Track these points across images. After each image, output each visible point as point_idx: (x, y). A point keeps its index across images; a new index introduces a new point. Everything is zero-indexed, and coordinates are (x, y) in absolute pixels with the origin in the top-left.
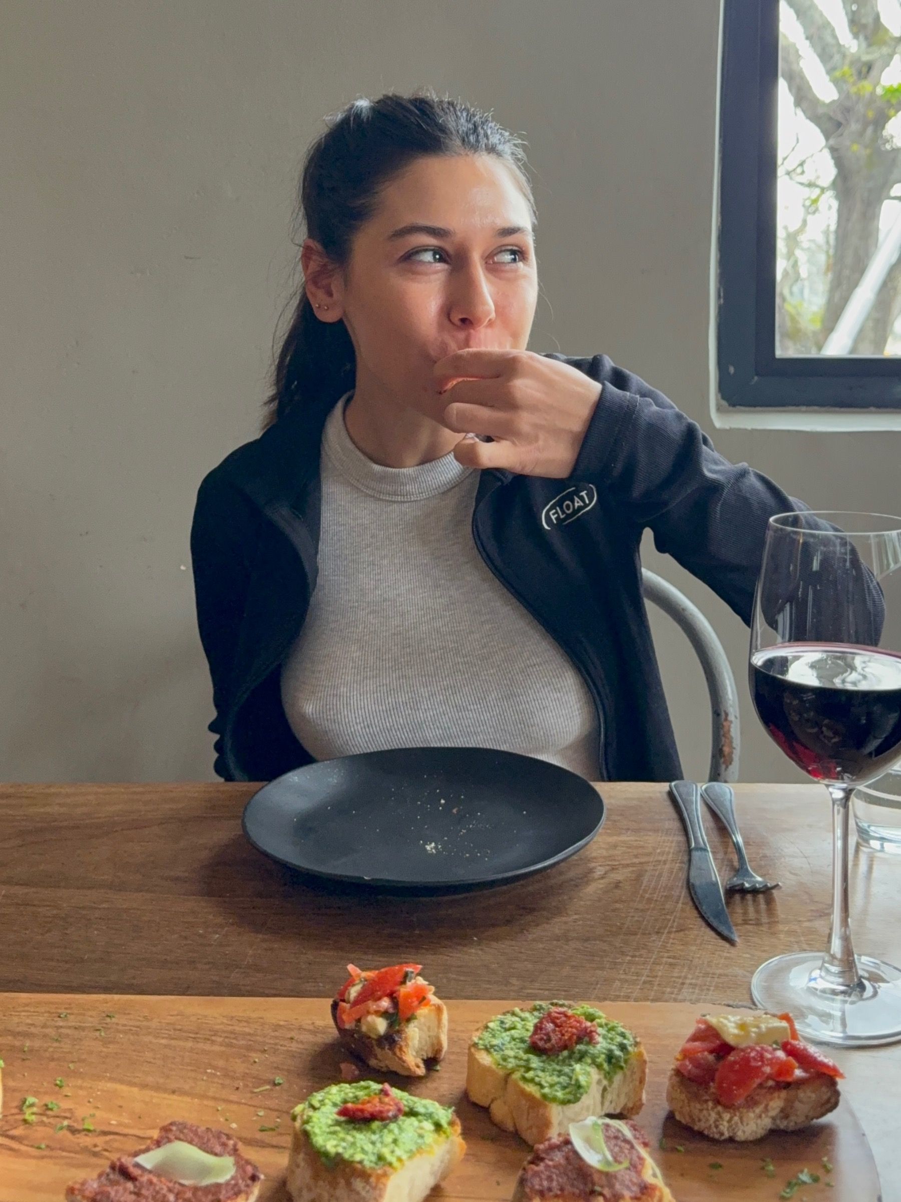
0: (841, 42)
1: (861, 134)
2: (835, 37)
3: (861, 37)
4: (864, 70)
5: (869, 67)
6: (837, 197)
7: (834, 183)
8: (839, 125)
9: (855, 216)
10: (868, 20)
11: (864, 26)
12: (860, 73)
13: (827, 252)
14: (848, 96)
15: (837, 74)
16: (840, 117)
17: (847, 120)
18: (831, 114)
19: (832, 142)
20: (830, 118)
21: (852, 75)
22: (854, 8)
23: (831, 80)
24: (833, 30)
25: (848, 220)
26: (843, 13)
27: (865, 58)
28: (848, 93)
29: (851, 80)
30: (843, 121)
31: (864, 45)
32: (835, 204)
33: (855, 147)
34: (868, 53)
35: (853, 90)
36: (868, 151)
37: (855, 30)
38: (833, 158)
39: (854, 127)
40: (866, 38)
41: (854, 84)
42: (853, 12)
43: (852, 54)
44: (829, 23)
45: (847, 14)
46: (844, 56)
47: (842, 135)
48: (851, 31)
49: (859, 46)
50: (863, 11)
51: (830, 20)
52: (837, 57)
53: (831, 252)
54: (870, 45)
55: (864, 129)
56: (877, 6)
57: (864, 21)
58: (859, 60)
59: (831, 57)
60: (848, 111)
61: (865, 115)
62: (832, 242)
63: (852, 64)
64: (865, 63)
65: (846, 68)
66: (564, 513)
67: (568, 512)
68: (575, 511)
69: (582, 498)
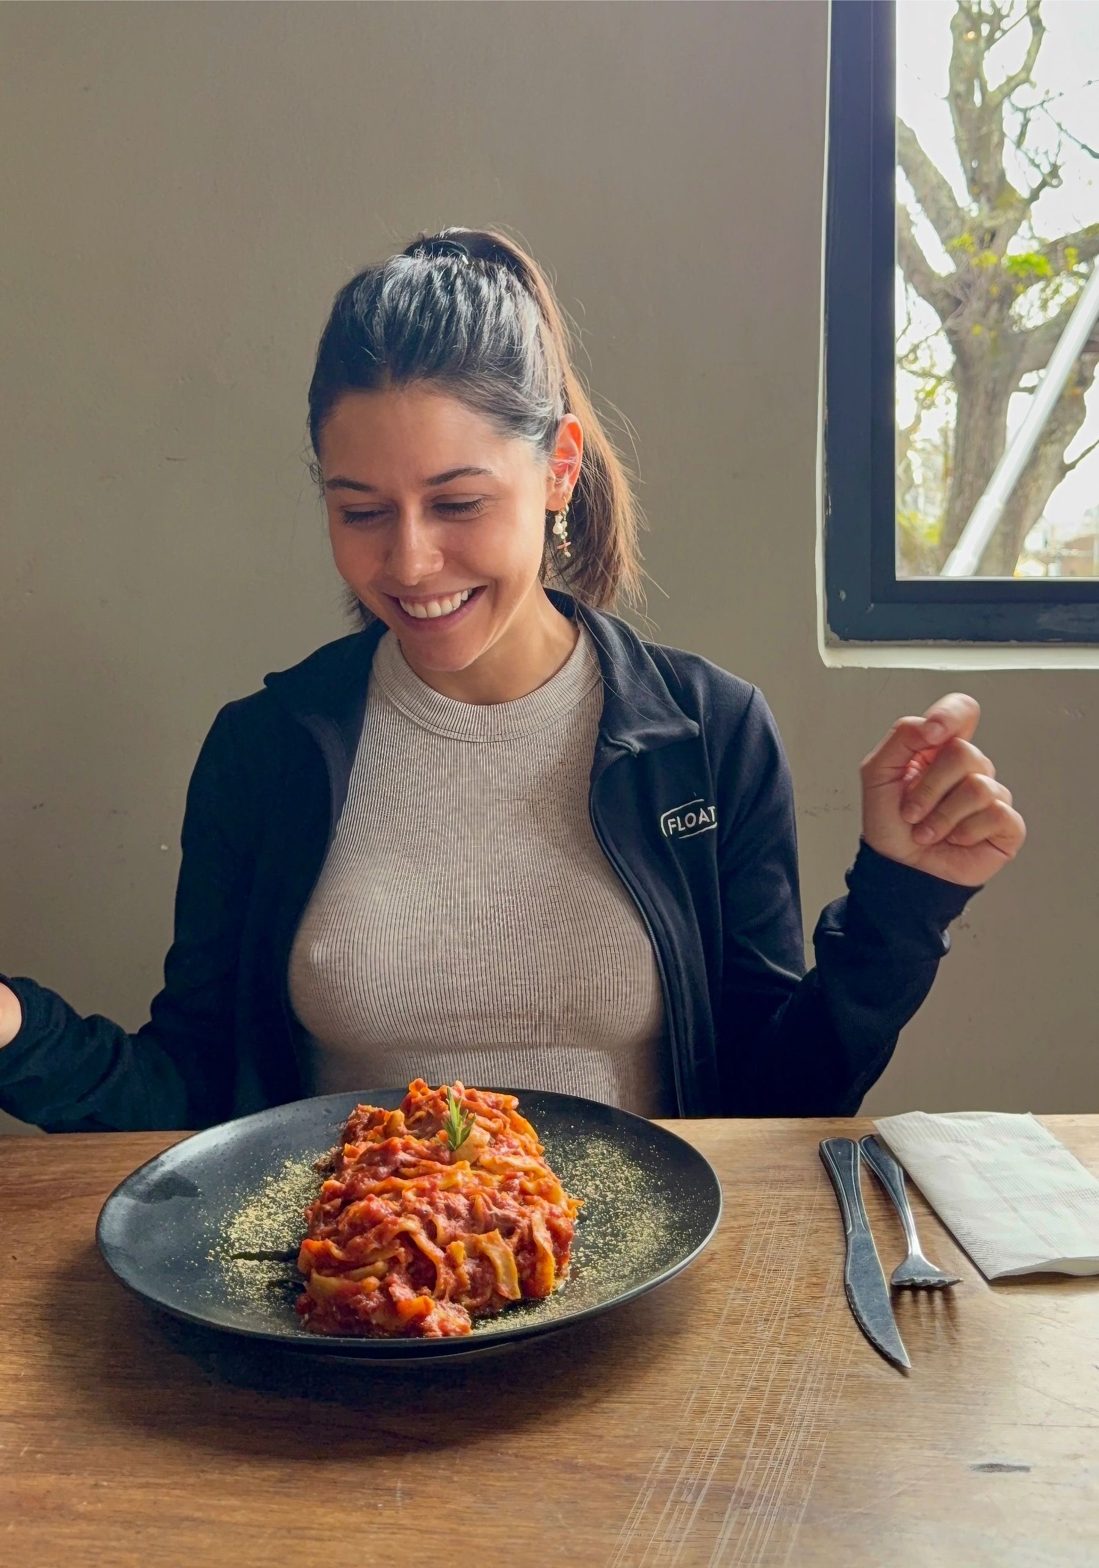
0: (960, 204)
1: (984, 314)
2: (952, 199)
3: (983, 199)
4: (987, 237)
5: (994, 234)
6: (955, 389)
7: (953, 372)
8: (958, 302)
9: (978, 411)
10: (990, 179)
11: (986, 187)
12: (982, 241)
13: (946, 456)
14: (968, 270)
15: (956, 242)
16: (959, 295)
17: (967, 297)
18: (949, 290)
19: (950, 323)
20: (948, 295)
21: (973, 244)
22: (974, 164)
23: (947, 251)
24: (950, 190)
25: (970, 416)
26: (961, 171)
27: (988, 224)
28: (968, 265)
29: (972, 249)
30: (963, 299)
31: (986, 208)
32: (954, 397)
33: (977, 330)
34: (992, 218)
35: (974, 261)
36: (993, 334)
37: (976, 190)
38: (950, 342)
39: (976, 305)
40: (989, 200)
41: (975, 254)
42: (974, 170)
43: (973, 218)
44: (945, 182)
45: (965, 172)
46: (963, 221)
47: (961, 314)
48: (970, 191)
49: (980, 209)
50: (985, 168)
51: (945, 178)
52: (955, 223)
53: (951, 452)
54: (993, 208)
55: (988, 308)
56: (1001, 162)
57: (986, 180)
58: (981, 226)
59: (948, 223)
60: (967, 286)
61: (988, 292)
62: (951, 441)
63: (972, 230)
64: (988, 230)
65: (965, 236)
66: (683, 825)
67: (689, 826)
68: (698, 827)
69: (709, 814)
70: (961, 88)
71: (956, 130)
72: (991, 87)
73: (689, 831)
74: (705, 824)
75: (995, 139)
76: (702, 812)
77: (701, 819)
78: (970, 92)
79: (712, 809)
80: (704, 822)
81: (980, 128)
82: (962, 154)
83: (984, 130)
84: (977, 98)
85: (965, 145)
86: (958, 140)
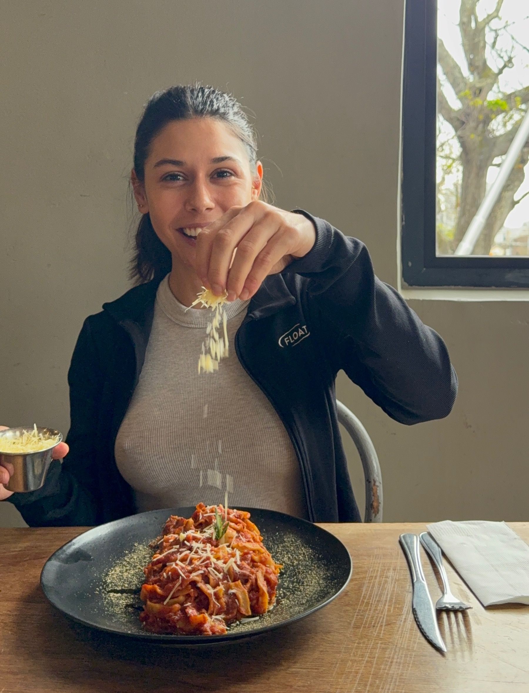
0: (464, 76)
1: (476, 128)
2: (461, 73)
3: (475, 73)
4: (478, 92)
5: (480, 90)
6: (462, 164)
7: (461, 157)
8: (463, 123)
9: (473, 175)
10: (479, 63)
11: (477, 67)
12: (475, 93)
13: (457, 196)
14: (468, 107)
15: (462, 94)
16: (464, 119)
17: (467, 120)
18: (459, 117)
19: (459, 133)
20: (458, 120)
21: (470, 95)
22: (471, 57)
23: (458, 98)
24: (460, 69)
25: (468, 178)
27: (478, 85)
28: (468, 105)
29: (470, 98)
30: (466, 122)
31: (477, 78)
32: (461, 168)
33: (473, 136)
34: (479, 82)
35: (471, 103)
36: (480, 138)
37: (472, 69)
38: (460, 142)
39: (472, 124)
40: (479, 74)
41: (472, 100)
42: (471, 59)
43: (471, 82)
44: (457, 65)
45: (467, 60)
46: (466, 84)
47: (465, 129)
48: (470, 70)
49: (474, 78)
50: (476, 58)
51: (458, 63)
52: (462, 85)
53: (459, 195)
54: (480, 78)
55: (477, 126)
56: (484, 56)
57: (477, 64)
58: (474, 86)
59: (458, 85)
60: (468, 115)
61: (477, 118)
62: (460, 190)
63: (470, 88)
64: (478, 88)
65: (467, 91)
66: (293, 339)
67: (295, 339)
68: (299, 338)
69: (303, 330)
70: (465, 20)
71: (463, 39)
72: (480, 19)
73: (296, 341)
74: (302, 336)
75: (482, 44)
76: (300, 330)
77: (300, 334)
78: (470, 22)
79: (304, 327)
80: (301, 335)
81: (474, 39)
82: (466, 52)
83: (476, 40)
84: (473, 25)
85: (467, 47)
86: (464, 45)
